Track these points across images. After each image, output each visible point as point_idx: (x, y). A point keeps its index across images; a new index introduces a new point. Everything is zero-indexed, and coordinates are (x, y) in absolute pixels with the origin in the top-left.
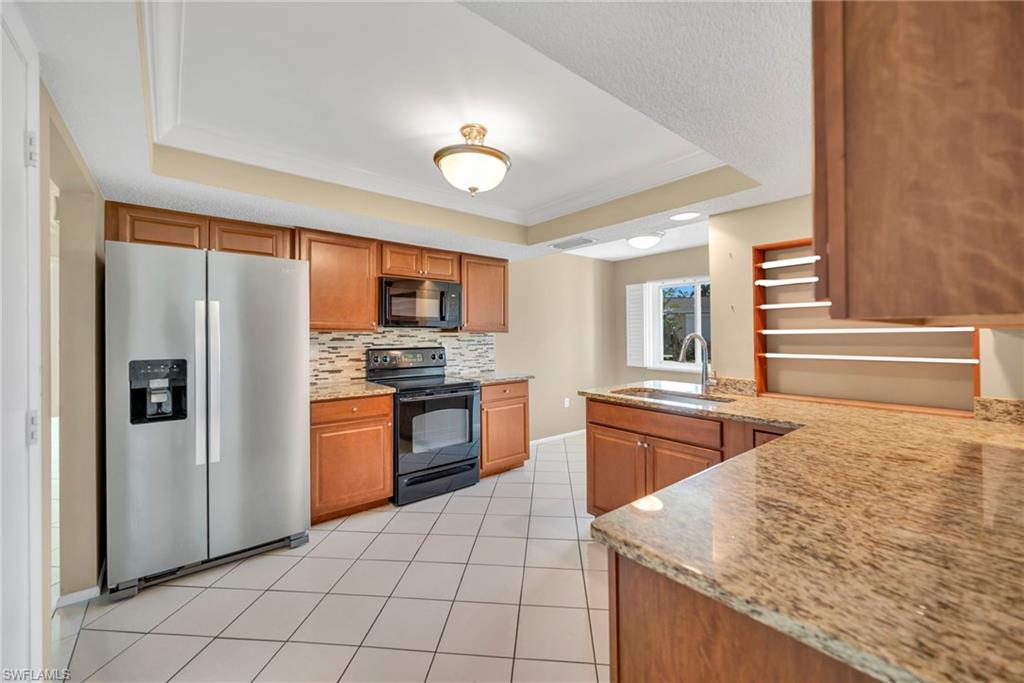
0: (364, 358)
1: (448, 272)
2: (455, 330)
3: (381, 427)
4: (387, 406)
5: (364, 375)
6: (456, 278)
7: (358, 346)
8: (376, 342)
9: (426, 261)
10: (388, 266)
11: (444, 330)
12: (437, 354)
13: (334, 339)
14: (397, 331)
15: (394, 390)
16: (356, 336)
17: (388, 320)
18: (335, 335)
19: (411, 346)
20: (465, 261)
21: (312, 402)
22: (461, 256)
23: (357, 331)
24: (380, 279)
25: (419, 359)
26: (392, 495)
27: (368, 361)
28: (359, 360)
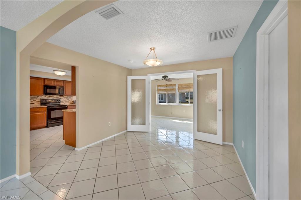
0: (40, 101)
1: (61, 84)
2: (63, 95)
3: (44, 113)
4: (46, 109)
5: (40, 104)
6: (63, 85)
7: (39, 98)
8: (43, 98)
9: (55, 82)
10: (46, 83)
11: (60, 95)
12: (59, 100)
13: (32, 97)
14: (48, 96)
15: (47, 106)
16: (38, 96)
17: (46, 93)
18: (32, 96)
19: (52, 98)
20: (65, 82)
21: (30, 108)
22: (64, 81)
23: (38, 95)
24: (44, 86)
25: (54, 101)
26: (46, 125)
27: (41, 101)
28: (39, 101)
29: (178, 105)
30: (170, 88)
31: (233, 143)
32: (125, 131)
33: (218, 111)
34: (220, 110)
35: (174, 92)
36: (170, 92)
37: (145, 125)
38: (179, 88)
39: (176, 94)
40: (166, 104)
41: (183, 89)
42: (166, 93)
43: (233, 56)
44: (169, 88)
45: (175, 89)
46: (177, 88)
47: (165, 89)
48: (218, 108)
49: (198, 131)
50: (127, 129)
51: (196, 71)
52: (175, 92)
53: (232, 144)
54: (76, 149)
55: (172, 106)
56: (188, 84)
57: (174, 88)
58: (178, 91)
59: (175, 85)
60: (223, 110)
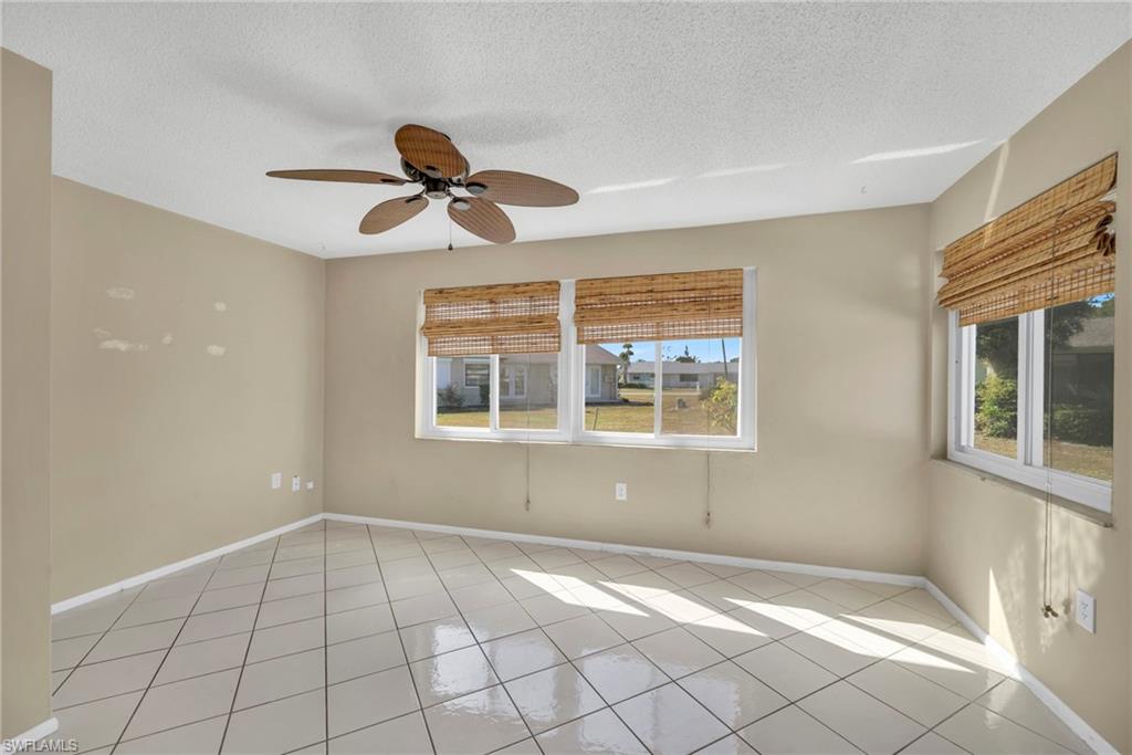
29: (578, 444)
30: (519, 308)
35: (543, 342)
36: (518, 343)
40: (493, 432)
41: (609, 321)
44: (511, 314)
45: (554, 317)
46: (566, 309)
52: (553, 345)
56: (653, 277)
57: (545, 311)
59: (552, 288)
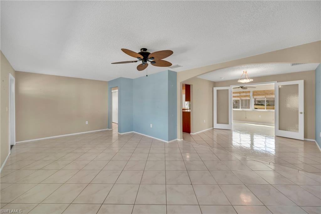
29: (253, 111)
31: (316, 139)
32: (212, 128)
33: (300, 114)
34: (301, 113)
35: (248, 98)
36: (244, 98)
37: (228, 124)
38: (254, 95)
39: (250, 100)
40: (240, 109)
41: (258, 96)
42: (239, 99)
43: (315, 70)
44: (243, 95)
45: (250, 95)
46: (251, 94)
47: (238, 96)
48: (300, 111)
49: (279, 129)
50: (213, 127)
51: (277, 82)
52: (250, 99)
53: (314, 140)
54: (191, 133)
55: (246, 111)
56: (264, 91)
57: (248, 95)
58: (253, 97)
59: (249, 92)
60: (304, 113)
